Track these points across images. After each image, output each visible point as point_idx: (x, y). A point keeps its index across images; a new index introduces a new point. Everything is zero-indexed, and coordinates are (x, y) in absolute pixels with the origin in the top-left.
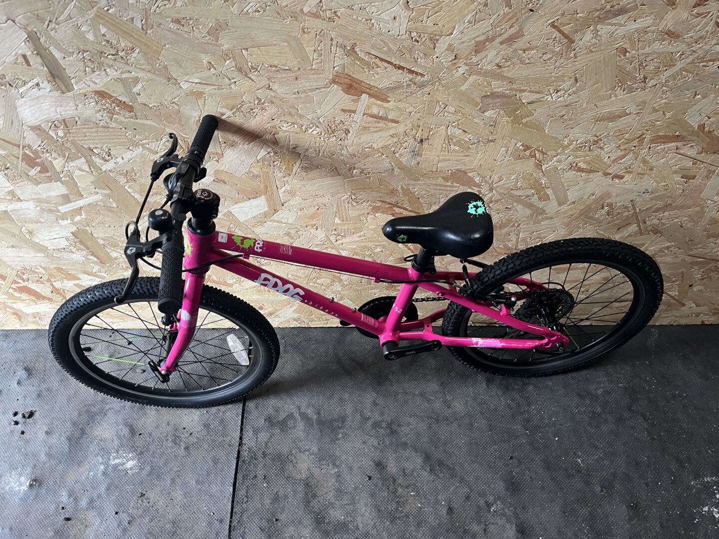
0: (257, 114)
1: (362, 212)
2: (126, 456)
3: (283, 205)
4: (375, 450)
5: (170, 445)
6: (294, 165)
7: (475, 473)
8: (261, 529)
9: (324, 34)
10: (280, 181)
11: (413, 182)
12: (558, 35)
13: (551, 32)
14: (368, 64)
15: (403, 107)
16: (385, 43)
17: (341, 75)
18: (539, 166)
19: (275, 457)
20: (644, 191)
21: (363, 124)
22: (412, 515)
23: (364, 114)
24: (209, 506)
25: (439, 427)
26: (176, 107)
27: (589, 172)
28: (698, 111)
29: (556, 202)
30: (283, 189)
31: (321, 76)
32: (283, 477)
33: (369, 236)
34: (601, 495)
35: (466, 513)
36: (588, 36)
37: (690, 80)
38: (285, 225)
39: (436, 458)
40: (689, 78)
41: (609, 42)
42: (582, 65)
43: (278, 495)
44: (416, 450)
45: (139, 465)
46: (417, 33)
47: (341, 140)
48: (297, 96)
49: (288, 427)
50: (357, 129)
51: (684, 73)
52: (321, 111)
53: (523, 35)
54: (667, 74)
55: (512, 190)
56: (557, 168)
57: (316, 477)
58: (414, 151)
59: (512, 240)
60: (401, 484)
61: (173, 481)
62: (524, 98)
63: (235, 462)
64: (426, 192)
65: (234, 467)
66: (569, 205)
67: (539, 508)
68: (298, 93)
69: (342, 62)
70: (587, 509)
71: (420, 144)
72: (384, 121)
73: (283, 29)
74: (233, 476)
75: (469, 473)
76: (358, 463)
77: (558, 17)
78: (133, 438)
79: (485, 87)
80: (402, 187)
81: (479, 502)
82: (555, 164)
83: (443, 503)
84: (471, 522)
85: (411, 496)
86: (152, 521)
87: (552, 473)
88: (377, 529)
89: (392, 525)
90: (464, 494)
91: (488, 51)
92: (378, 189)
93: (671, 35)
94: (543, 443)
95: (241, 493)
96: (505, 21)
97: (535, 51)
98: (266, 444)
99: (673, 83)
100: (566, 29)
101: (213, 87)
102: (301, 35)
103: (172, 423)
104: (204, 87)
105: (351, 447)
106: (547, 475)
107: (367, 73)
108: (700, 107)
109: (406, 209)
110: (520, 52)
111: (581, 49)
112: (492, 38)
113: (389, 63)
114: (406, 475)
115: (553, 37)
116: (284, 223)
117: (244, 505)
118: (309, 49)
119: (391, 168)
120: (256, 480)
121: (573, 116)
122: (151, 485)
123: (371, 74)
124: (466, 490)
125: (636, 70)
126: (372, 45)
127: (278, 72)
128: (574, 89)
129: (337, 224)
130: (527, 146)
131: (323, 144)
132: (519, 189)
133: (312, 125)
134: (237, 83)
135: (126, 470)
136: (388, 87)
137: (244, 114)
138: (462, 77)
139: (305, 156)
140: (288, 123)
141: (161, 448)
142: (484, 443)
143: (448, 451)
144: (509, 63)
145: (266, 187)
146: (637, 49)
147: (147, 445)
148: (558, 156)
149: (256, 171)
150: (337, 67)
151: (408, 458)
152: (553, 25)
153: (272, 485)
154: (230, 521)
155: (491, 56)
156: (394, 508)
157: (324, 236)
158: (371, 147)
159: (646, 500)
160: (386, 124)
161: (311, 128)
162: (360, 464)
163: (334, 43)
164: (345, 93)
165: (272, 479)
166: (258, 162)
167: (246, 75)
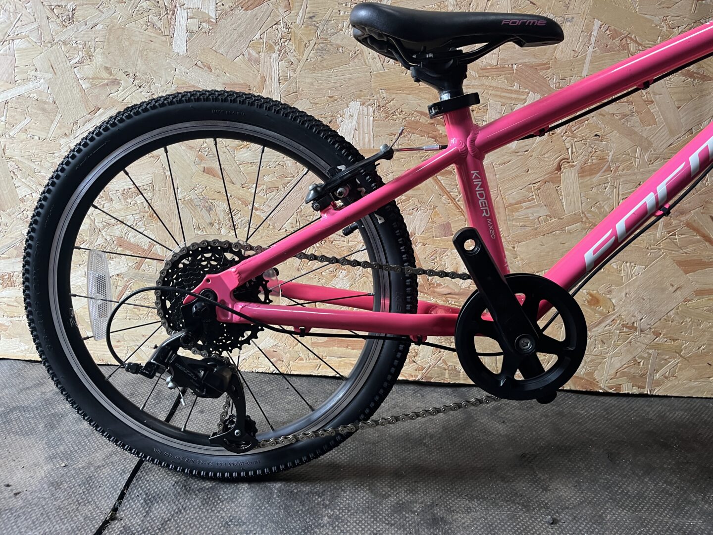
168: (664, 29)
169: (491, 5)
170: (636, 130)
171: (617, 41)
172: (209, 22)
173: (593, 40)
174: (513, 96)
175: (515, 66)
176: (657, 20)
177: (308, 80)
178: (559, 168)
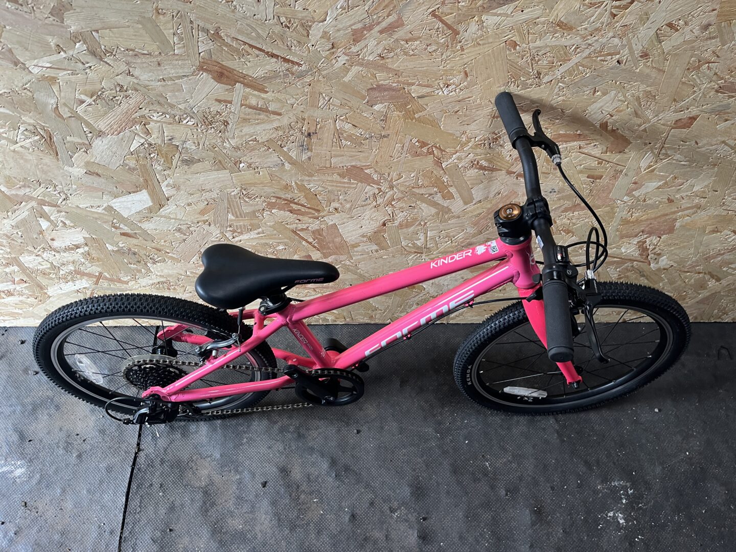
0: (121, 103)
1: (257, 208)
2: (15, 463)
3: (168, 200)
4: (280, 456)
5: (61, 452)
6: (173, 158)
7: (382, 478)
8: (153, 540)
9: (181, 16)
10: (160, 175)
11: (307, 178)
12: (441, 25)
13: (432, 23)
14: (237, 50)
15: (283, 99)
16: (252, 28)
17: (209, 62)
18: (438, 163)
19: (174, 463)
20: (551, 190)
21: (242, 116)
22: (314, 523)
23: (242, 105)
24: (100, 517)
25: (348, 430)
26: (28, 93)
27: (491, 171)
28: (599, 109)
29: (462, 201)
30: (166, 183)
31: (187, 61)
32: (181, 486)
33: (269, 233)
34: (506, 499)
35: (369, 520)
36: (473, 27)
37: (587, 75)
38: (174, 220)
39: (342, 463)
40: (586, 74)
41: (496, 34)
42: (470, 59)
43: (174, 505)
44: (323, 455)
45: (27, 473)
46: (286, 18)
47: (220, 132)
48: (163, 83)
49: (191, 433)
50: (236, 120)
51: (580, 68)
52: (193, 101)
53: (403, 25)
54: (562, 69)
55: (413, 188)
56: (458, 166)
57: (216, 485)
58: (303, 146)
59: (420, 239)
60: (304, 491)
61: (64, 491)
62: (413, 92)
63: (130, 470)
64: (322, 189)
65: (129, 476)
66: (475, 204)
67: (443, 513)
68: (164, 80)
69: (208, 48)
70: (490, 513)
71: (308, 138)
72: (265, 113)
73: (134, 10)
74: (127, 485)
75: (376, 478)
76: (262, 469)
77: (438, 6)
78: (23, 444)
79: (370, 79)
80: (296, 183)
81: (382, 508)
82: (455, 161)
83: (346, 509)
84: (374, 529)
85: (314, 502)
86: (40, 531)
87: (458, 477)
88: (275, 537)
89: (291, 534)
90: (368, 500)
91: (367, 40)
92: (270, 184)
93: (563, 26)
94: (453, 447)
95: (134, 503)
96: (381, 8)
97: (418, 42)
98: (165, 450)
99: (569, 79)
100: (449, 19)
101: (66, 72)
102: (156, 16)
103: (65, 429)
104: (55, 72)
105: (256, 452)
106: (454, 479)
107: (237, 61)
108: (601, 104)
109: (305, 206)
110: (402, 43)
111: (466, 41)
112: (369, 27)
113: (260, 50)
114: (310, 481)
115: (436, 27)
116: (173, 219)
117: (137, 516)
118: (168, 33)
119: (281, 162)
120: (151, 489)
121: (468, 112)
122: (41, 494)
123: (242, 62)
124: (371, 496)
125: (529, 65)
126: (238, 30)
127: (137, 57)
128: (465, 83)
129: (231, 220)
130: (423, 142)
131: (201, 136)
132: (421, 187)
133: (185, 116)
134: (92, 68)
135: (14, 479)
136: (263, 77)
137: (106, 101)
138: (342, 68)
139: (183, 148)
140: (158, 113)
141: (51, 455)
142: (393, 447)
143: (356, 455)
144: (392, 54)
145: (146, 181)
146: (527, 43)
147: (37, 453)
148: (457, 153)
149: (132, 163)
150: (203, 53)
151: (314, 463)
152: (433, 14)
153: (168, 494)
154: (121, 533)
155: (372, 46)
156: (295, 516)
157: (219, 232)
158: (255, 140)
159: (551, 505)
160: (267, 116)
161: (185, 119)
162: (263, 470)
163: (195, 26)
164: (217, 82)
165: (169, 487)
166: (132, 154)
167: (101, 59)
168: (464, 140)
169: (320, 128)
170: (439, 202)
171: (425, 150)
172: (84, 144)
173: (405, 149)
174: (346, 185)
175: (345, 168)
176: (458, 133)
177: (182, 180)
178: (384, 225)
